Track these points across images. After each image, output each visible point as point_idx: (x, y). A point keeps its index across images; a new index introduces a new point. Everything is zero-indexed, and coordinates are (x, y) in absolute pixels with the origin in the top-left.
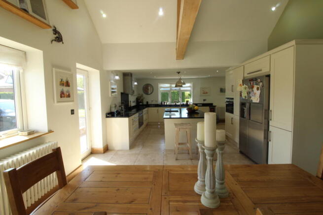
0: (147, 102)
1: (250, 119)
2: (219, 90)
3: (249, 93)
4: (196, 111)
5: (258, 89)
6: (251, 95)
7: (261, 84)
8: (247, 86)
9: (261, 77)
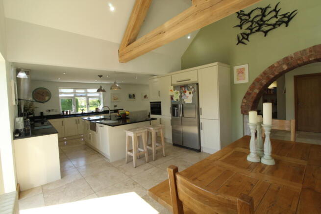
0: (42, 113)
1: (183, 116)
2: (128, 96)
3: (181, 96)
4: (128, 117)
5: (190, 93)
6: (183, 98)
7: (193, 89)
8: (179, 92)
9: (192, 84)
